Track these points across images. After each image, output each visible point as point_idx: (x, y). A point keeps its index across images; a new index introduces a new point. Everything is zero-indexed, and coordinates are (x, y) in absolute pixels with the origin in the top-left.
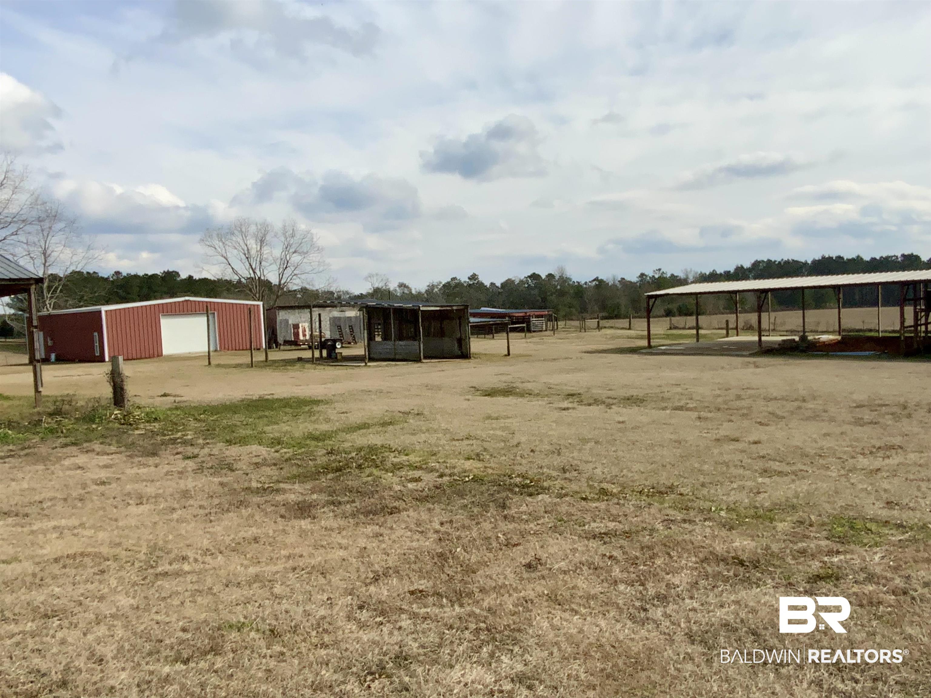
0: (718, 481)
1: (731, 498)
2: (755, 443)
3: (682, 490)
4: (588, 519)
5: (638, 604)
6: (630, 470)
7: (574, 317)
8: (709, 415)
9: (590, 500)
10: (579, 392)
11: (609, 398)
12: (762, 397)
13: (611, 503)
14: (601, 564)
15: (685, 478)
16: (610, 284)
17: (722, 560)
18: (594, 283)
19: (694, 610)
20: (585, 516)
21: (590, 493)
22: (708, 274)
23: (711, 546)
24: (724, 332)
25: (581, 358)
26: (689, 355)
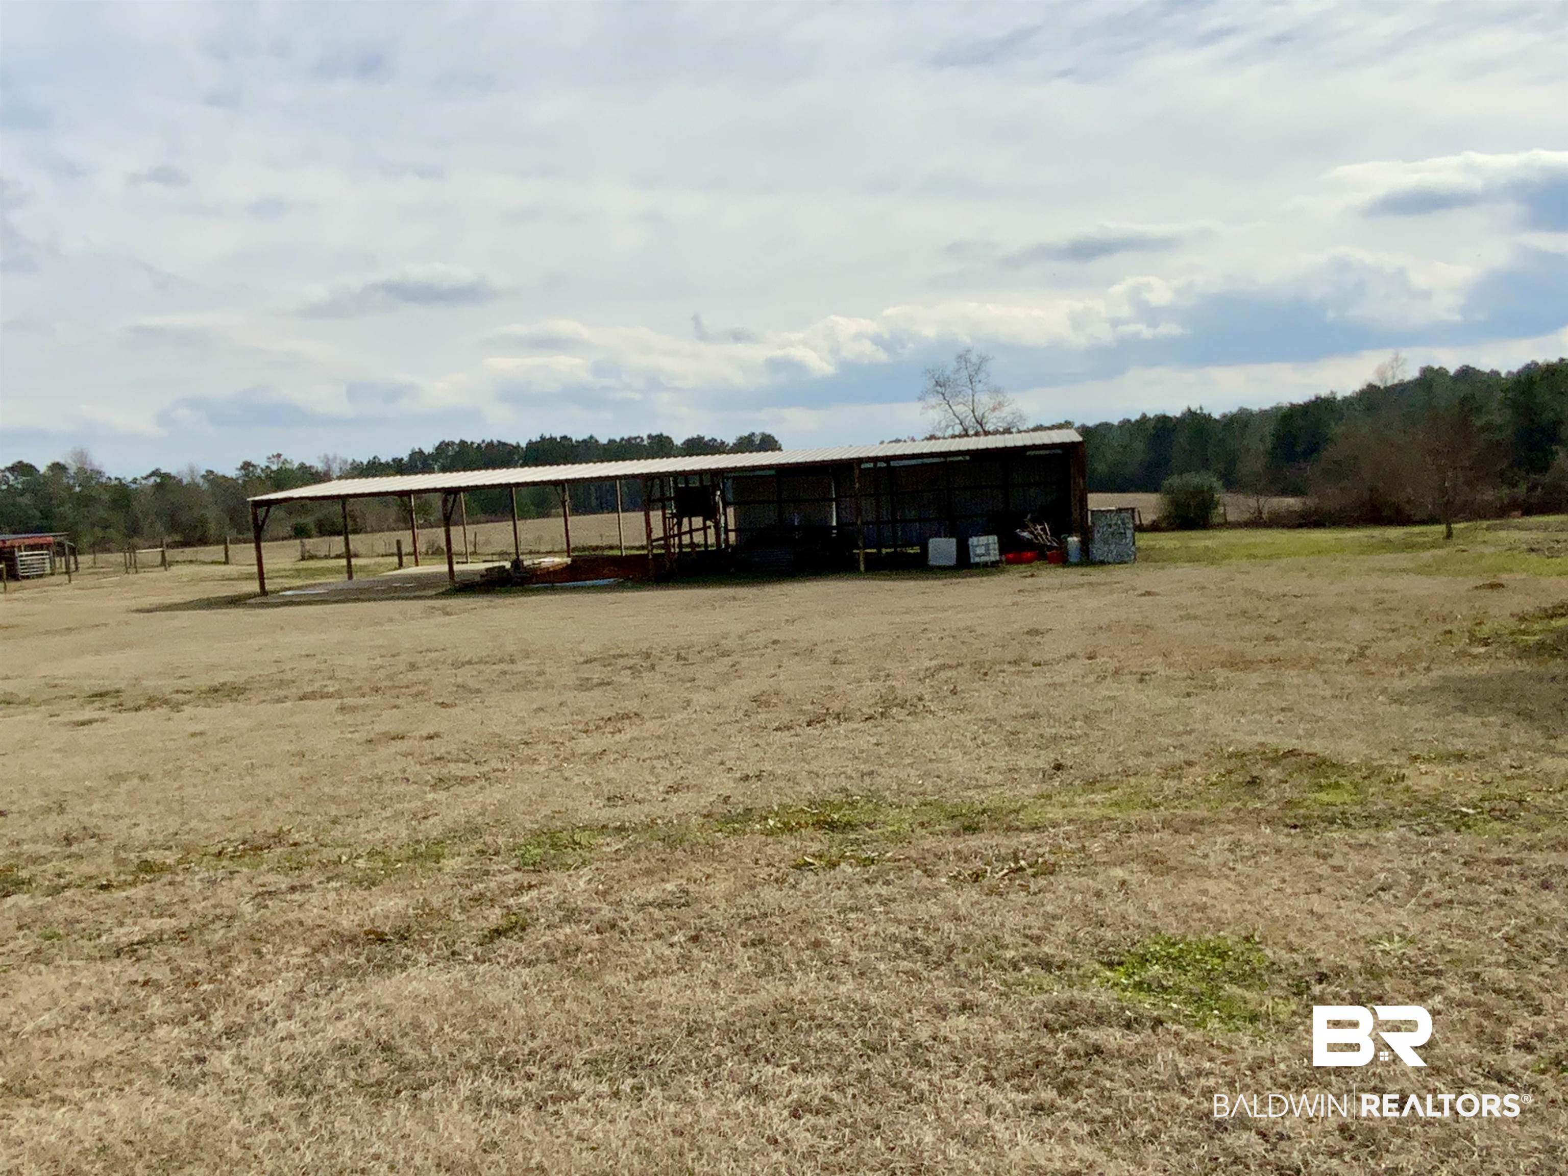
0: (362, 810)
1: (380, 835)
2: (431, 738)
3: (296, 837)
4: (109, 922)
5: (188, 1054)
6: (203, 818)
7: (112, 545)
8: (362, 701)
9: (117, 888)
10: (117, 686)
11: (177, 692)
12: (450, 661)
13: (158, 884)
14: (127, 1000)
15: (304, 815)
16: (185, 482)
17: (350, 941)
18: (152, 479)
19: (291, 1037)
20: (102, 919)
21: (119, 874)
22: (365, 463)
23: (334, 922)
24: (396, 559)
25: (127, 623)
26: (336, 602)
